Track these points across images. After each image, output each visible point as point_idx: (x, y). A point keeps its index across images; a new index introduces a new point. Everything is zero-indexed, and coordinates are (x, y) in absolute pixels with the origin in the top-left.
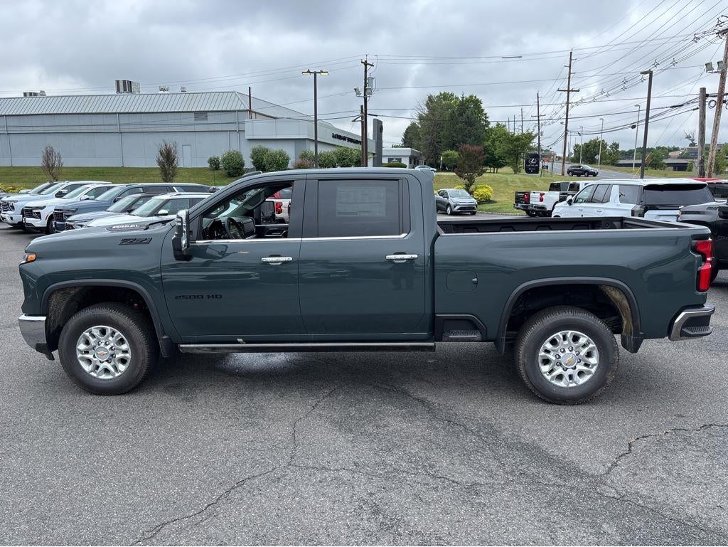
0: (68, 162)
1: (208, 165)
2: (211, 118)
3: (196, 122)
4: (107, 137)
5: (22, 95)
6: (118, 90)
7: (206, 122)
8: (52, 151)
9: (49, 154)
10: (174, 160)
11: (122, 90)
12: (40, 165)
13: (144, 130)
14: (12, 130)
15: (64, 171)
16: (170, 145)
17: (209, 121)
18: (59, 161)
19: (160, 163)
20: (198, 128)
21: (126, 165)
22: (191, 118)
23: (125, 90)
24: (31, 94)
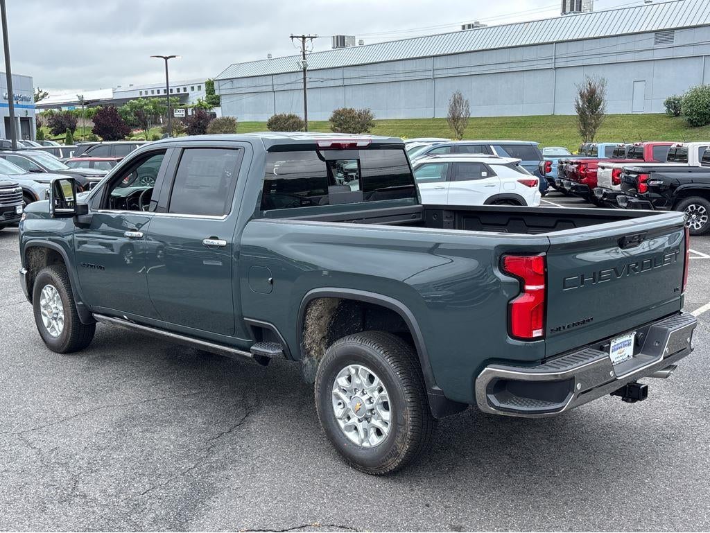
0: (477, 111)
1: (664, 110)
2: (679, 38)
3: (656, 47)
4: (539, 75)
5: (460, 29)
6: (564, 10)
7: (671, 45)
8: (461, 99)
9: (457, 102)
10: (599, 104)
11: (568, 10)
12: (446, 116)
13: (570, 64)
14: (439, 74)
15: (471, 122)
16: (596, 84)
17: (675, 44)
18: (467, 111)
19: (579, 109)
20: (658, 55)
21: (558, 113)
22: (650, 42)
23: (572, 9)
24: (469, 26)
